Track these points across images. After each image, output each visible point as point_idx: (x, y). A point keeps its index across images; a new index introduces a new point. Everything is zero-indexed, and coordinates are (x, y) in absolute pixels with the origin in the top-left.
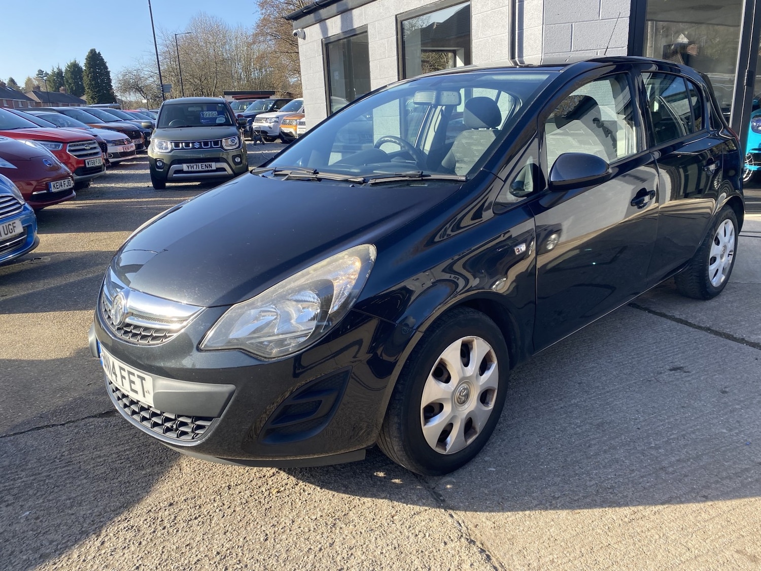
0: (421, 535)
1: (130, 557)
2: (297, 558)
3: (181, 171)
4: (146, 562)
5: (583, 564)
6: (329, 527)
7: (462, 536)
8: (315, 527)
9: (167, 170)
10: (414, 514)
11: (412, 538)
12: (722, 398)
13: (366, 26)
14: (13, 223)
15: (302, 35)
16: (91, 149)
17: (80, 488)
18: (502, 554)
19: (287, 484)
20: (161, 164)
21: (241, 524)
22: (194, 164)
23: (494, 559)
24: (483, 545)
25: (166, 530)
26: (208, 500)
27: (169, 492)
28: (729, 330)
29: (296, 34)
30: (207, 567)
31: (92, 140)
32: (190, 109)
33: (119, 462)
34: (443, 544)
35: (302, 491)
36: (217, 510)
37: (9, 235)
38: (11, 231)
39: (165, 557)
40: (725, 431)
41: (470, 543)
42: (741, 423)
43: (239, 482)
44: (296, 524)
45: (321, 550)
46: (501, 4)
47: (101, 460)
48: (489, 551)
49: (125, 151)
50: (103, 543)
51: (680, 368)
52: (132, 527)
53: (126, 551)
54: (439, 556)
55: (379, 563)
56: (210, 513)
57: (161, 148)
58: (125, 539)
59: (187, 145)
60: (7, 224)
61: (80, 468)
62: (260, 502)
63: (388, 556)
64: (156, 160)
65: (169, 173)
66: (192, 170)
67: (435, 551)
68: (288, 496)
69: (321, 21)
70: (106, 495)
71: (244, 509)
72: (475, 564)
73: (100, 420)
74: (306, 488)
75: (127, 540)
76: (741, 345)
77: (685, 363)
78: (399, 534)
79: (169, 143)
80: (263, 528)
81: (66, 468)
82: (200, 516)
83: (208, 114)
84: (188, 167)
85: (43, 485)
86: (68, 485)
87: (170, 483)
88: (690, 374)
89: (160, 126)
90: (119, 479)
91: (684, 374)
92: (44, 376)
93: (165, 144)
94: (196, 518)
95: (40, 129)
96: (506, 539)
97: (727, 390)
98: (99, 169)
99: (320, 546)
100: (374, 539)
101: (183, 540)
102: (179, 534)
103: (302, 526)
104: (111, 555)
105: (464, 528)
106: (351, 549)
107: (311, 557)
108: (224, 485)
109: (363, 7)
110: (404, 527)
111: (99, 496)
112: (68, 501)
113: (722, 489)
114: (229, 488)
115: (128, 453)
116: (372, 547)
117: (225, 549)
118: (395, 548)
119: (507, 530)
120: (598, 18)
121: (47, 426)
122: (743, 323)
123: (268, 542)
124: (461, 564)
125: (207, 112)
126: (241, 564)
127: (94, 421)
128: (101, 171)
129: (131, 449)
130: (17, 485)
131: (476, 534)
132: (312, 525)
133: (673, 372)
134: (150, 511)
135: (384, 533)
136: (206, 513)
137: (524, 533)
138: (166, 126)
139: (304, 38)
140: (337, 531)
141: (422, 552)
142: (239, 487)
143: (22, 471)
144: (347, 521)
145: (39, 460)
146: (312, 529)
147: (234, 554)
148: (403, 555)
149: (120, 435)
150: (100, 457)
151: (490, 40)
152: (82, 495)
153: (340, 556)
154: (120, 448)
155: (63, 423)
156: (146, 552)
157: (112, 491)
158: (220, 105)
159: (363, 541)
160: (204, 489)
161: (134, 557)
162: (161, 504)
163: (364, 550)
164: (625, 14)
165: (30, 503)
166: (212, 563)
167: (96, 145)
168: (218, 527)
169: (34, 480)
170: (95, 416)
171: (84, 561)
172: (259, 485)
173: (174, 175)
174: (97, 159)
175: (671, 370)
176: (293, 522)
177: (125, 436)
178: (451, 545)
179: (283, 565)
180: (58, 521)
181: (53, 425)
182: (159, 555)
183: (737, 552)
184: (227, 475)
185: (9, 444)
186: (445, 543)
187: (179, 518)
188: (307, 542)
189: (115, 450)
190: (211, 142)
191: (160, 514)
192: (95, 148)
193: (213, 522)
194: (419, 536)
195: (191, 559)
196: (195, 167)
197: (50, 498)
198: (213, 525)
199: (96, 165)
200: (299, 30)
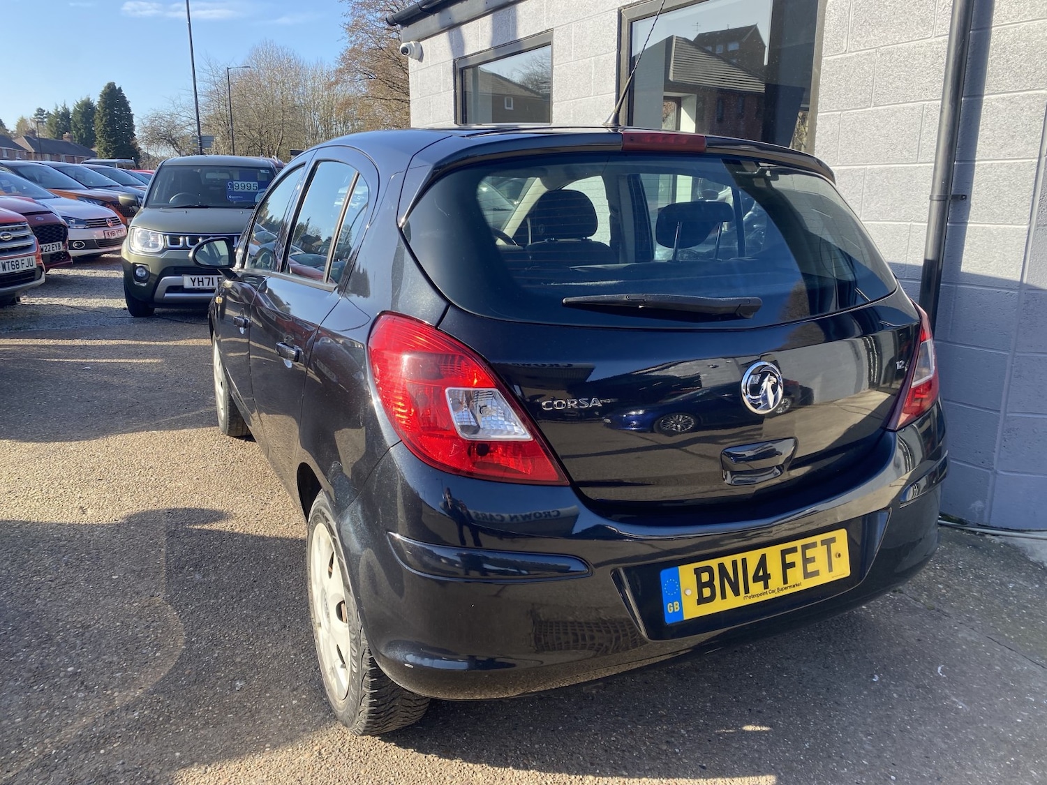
3: (179, 289)
9: (154, 282)
13: (548, 33)
15: (417, 52)
16: (15, 239)
20: (144, 273)
22: (204, 277)
29: (405, 51)
31: (19, 223)
32: (209, 176)
49: (107, 237)
57: (146, 245)
59: (194, 240)
64: (134, 266)
65: (158, 289)
66: (201, 286)
69: (453, 27)
79: (160, 236)
83: (241, 186)
84: (194, 282)
89: (150, 203)
93: (152, 239)
98: (29, 276)
125: (240, 183)
128: (33, 280)
138: (163, 204)
139: (420, 59)
158: (263, 171)
167: (28, 232)
173: (166, 295)
174: (26, 258)
192: (25, 238)
196: (206, 281)
199: (21, 269)
200: (412, 43)
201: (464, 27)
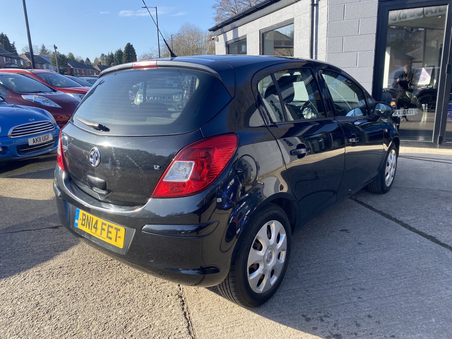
0: (160, 291)
1: (33, 286)
2: (100, 294)
4: (38, 289)
5: (225, 312)
6: (122, 284)
7: (178, 294)
8: (116, 283)
10: (163, 283)
11: (155, 292)
12: (357, 247)
13: (245, 36)
14: (48, 135)
15: (217, 39)
17: (27, 257)
18: (191, 303)
19: (114, 265)
21: (85, 278)
23: (185, 305)
24: (185, 299)
25: (53, 277)
26: (77, 267)
27: (63, 262)
28: (391, 213)
29: (213, 39)
30: (61, 293)
33: (49, 248)
34: (167, 296)
35: (120, 268)
36: (78, 272)
37: (45, 141)
38: (46, 139)
39: (46, 287)
40: (344, 262)
41: (179, 297)
42: (356, 260)
43: (94, 262)
44: (108, 281)
45: (112, 292)
46: (307, 26)
47: (42, 246)
48: (186, 302)
50: (25, 279)
51: (345, 230)
52: (40, 274)
53: (32, 283)
54: (162, 301)
55: (133, 301)
56: (75, 273)
58: (34, 279)
60: (45, 136)
61: (32, 248)
62: (99, 270)
63: (139, 298)
67: (161, 299)
68: (112, 269)
69: (224, 33)
70: (37, 261)
71: (90, 272)
72: (175, 306)
73: (51, 229)
74: (122, 267)
75: (35, 279)
76: (390, 221)
77: (352, 228)
78: (150, 290)
80: (93, 281)
81: (26, 248)
82: (70, 273)
83: (168, 82)
85: (13, 254)
86: (23, 255)
87: (65, 259)
88: (350, 234)
90: (45, 255)
91: (346, 233)
92: (37, 209)
94: (68, 274)
95: (82, 87)
96: (197, 298)
97: (363, 243)
99: (112, 291)
100: (138, 290)
101: (57, 282)
102: (57, 279)
103: (110, 282)
104: (26, 284)
105: (181, 291)
106: (125, 293)
107: (107, 294)
108: (87, 262)
109: (245, 25)
110: (154, 287)
111: (33, 261)
112: (20, 262)
113: (319, 288)
114: (89, 264)
115: (55, 245)
116: (135, 294)
117: (73, 287)
118: (145, 295)
119: (200, 294)
120: (358, 34)
121: (27, 230)
122: (403, 210)
123: (92, 287)
124: (169, 305)
126: (75, 294)
127: (48, 230)
129: (57, 243)
130: (3, 253)
131: (185, 295)
132: (115, 282)
133: (341, 232)
134: (51, 269)
135: (144, 289)
136: (73, 272)
137: (207, 296)
139: (218, 41)
140: (124, 286)
141: (156, 298)
142: (93, 263)
143: (8, 248)
144: (132, 282)
145: (17, 244)
146: (114, 284)
147: (75, 290)
148: (146, 299)
149: (56, 237)
150: (42, 245)
151: (302, 45)
152: (27, 260)
153: (119, 296)
154: (53, 242)
155: (35, 229)
156: (40, 285)
157: (40, 259)
159: (132, 291)
160: (78, 263)
161: (35, 286)
162: (57, 267)
163: (131, 295)
164: (373, 32)
165: (4, 261)
166: (64, 292)
168: (75, 279)
169: (11, 252)
170: (50, 228)
171: (14, 285)
172: (102, 264)
175: (340, 231)
176: (108, 280)
177: (58, 237)
178: (170, 297)
179: (92, 296)
180: (12, 269)
181: (30, 230)
182: (44, 286)
183: (303, 316)
184: (91, 258)
185: (8, 236)
186: (168, 296)
187: (61, 273)
188: (109, 289)
189: (50, 243)
190: (167, 97)
191: (54, 270)
193: (74, 276)
194: (159, 292)
195: (56, 290)
197: (14, 259)
198: (73, 277)
200: (215, 36)
201: (227, 33)
